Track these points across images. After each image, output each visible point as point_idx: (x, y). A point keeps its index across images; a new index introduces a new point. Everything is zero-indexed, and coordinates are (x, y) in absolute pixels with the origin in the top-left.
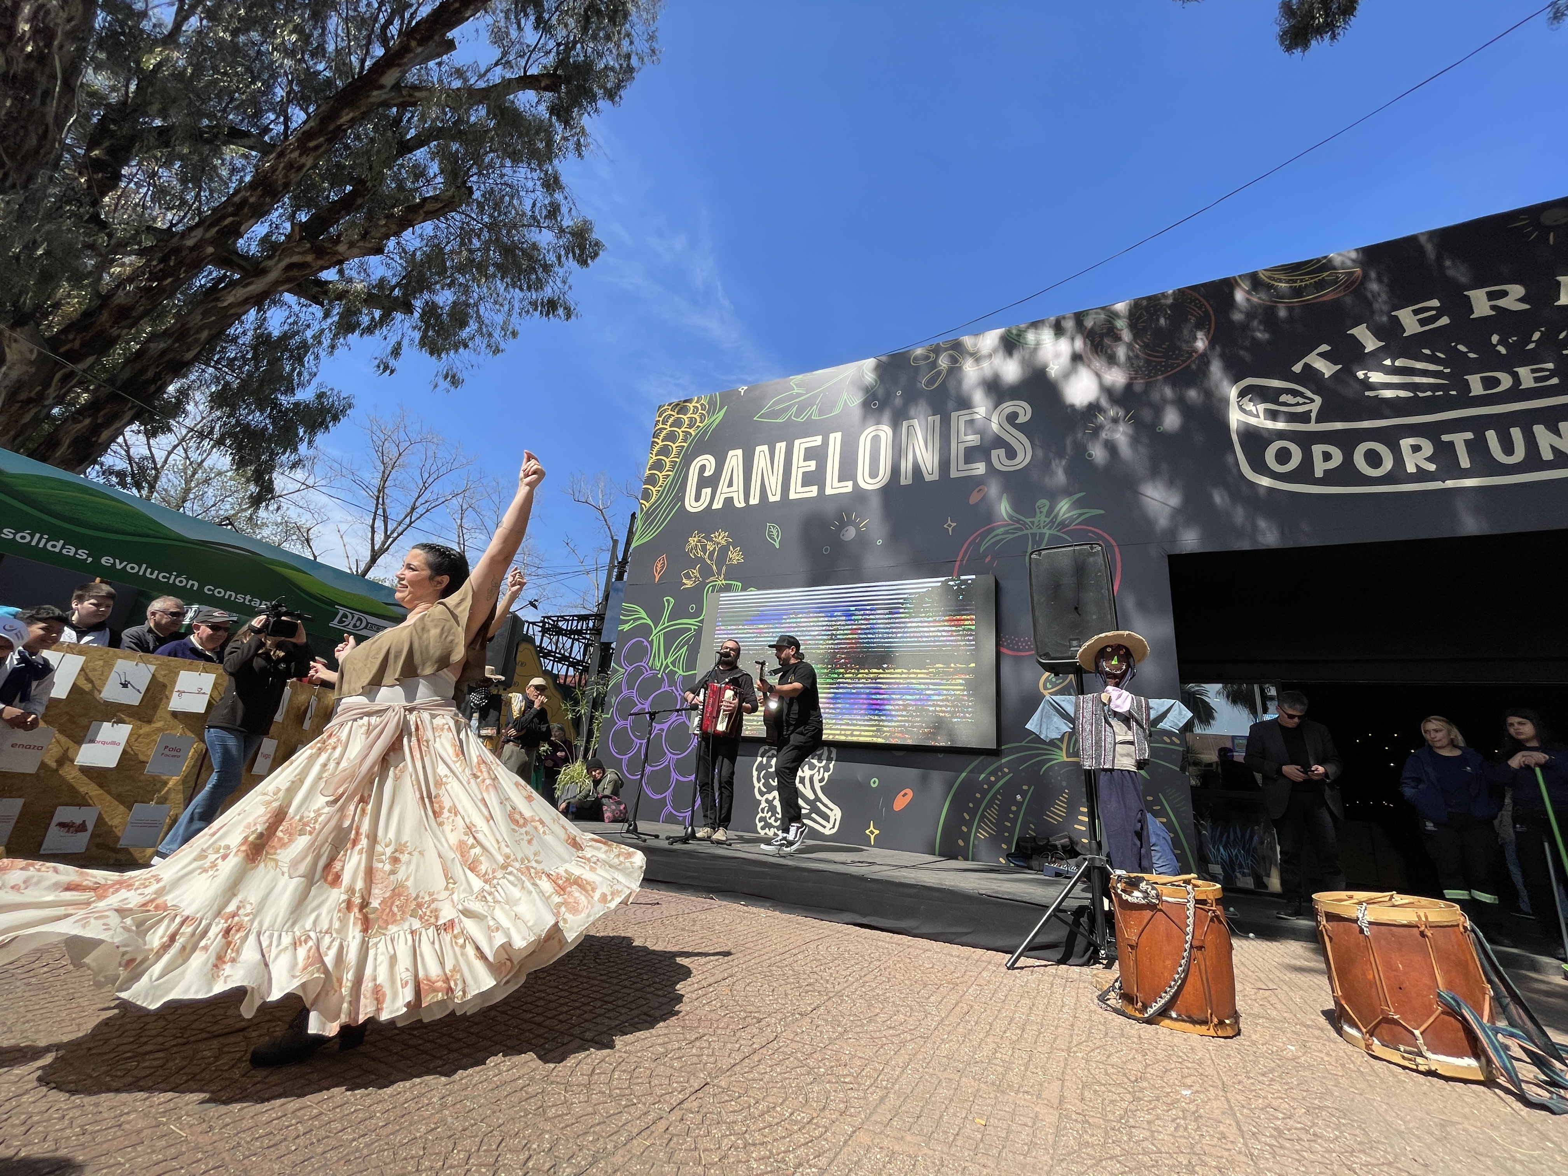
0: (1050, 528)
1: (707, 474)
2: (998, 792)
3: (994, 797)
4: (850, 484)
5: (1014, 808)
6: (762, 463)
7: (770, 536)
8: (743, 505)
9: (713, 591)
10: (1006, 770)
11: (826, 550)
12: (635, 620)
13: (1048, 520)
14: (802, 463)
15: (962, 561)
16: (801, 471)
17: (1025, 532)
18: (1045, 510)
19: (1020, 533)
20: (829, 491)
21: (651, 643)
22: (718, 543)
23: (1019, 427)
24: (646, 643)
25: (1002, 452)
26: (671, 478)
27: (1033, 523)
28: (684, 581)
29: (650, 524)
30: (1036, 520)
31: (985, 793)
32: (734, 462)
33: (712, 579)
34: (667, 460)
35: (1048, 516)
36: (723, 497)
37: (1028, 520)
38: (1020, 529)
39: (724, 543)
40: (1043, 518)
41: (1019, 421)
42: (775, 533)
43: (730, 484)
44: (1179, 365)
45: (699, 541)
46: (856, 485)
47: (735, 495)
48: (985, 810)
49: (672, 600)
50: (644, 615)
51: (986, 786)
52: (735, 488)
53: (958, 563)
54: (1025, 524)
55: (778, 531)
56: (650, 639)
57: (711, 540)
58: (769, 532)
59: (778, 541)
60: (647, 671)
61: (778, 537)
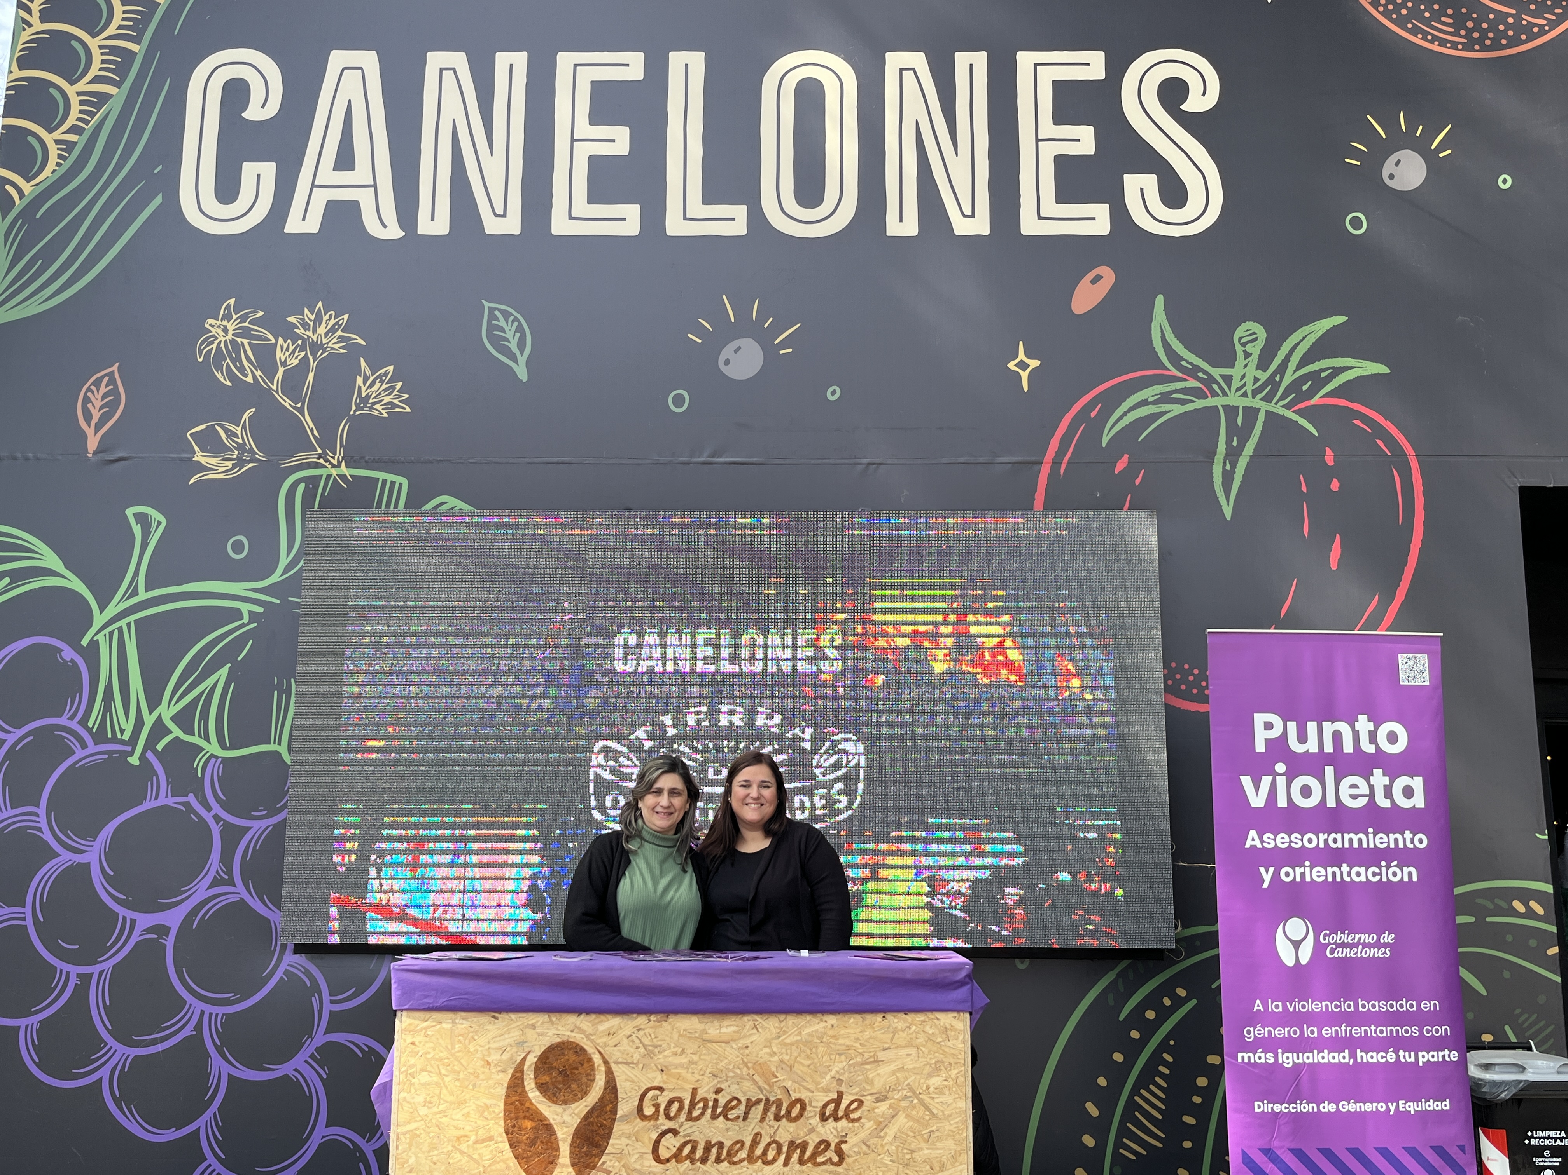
0: (1268, 399)
1: (254, 113)
2: (1163, 1046)
3: (1156, 1059)
4: (740, 212)
5: (1202, 1082)
6: (452, 109)
7: (496, 341)
8: (394, 232)
9: (307, 503)
10: (1182, 992)
11: (679, 400)
12: (18, 576)
13: (1263, 376)
14: (584, 129)
15: (1056, 463)
16: (583, 152)
17: (1210, 402)
18: (1255, 349)
19: (1199, 404)
20: (675, 226)
21: (92, 653)
22: (316, 347)
23: (1188, 121)
24: (68, 653)
25: (1150, 182)
26: (115, 106)
27: (1228, 379)
28: (200, 457)
29: (49, 255)
30: (1236, 372)
31: (1133, 1050)
32: (351, 85)
33: (302, 458)
34: (94, 44)
35: (1263, 365)
36: (321, 199)
37: (1216, 372)
38: (1198, 394)
39: (334, 345)
40: (1252, 371)
41: (1189, 106)
42: (510, 332)
43: (345, 161)
45: (245, 333)
46: (756, 217)
47: (365, 198)
48: (1135, 1091)
49: (156, 515)
50: (51, 560)
51: (1135, 1035)
52: (361, 174)
53: (1045, 470)
54: (1210, 380)
55: (520, 329)
56: (85, 642)
57: (288, 332)
58: (491, 328)
59: (522, 359)
60: (84, 746)
61: (521, 345)
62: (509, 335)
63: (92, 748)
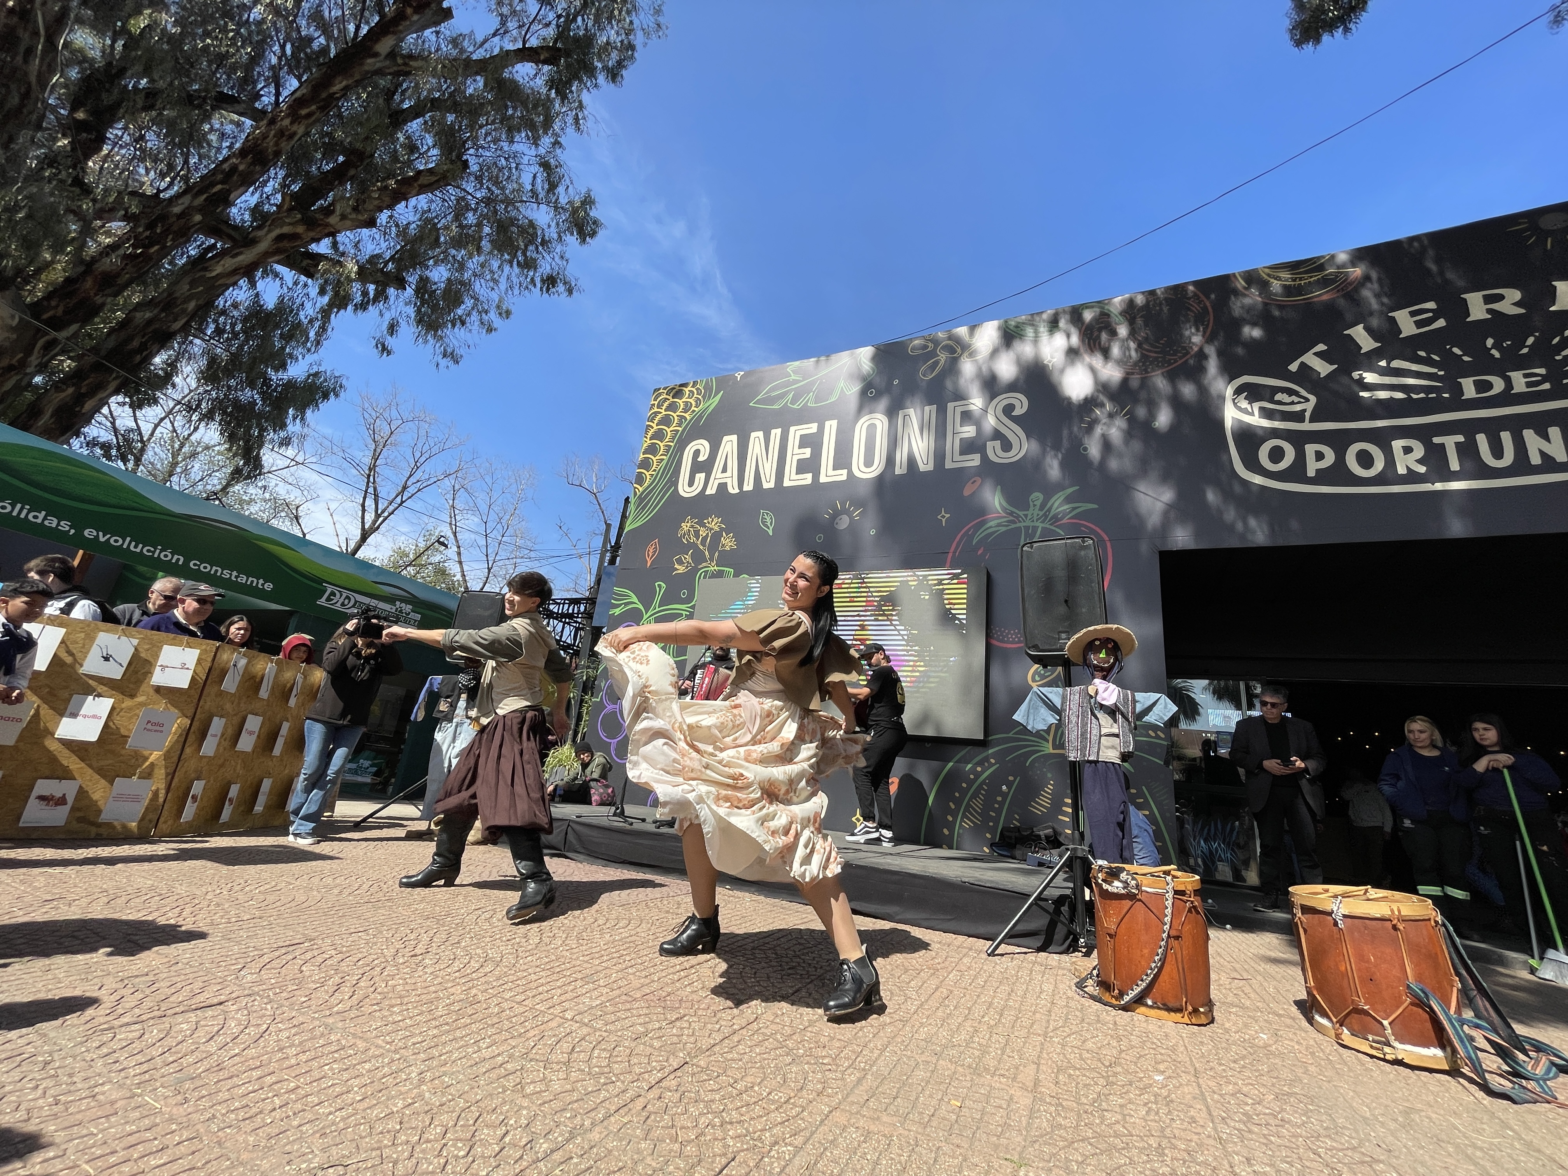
0: (1043, 522)
1: (701, 458)
2: (983, 782)
3: (980, 787)
4: (845, 472)
5: (999, 799)
6: (757, 450)
7: (764, 523)
8: (737, 491)
9: (705, 577)
10: (993, 761)
11: (820, 538)
12: (626, 604)
13: (1041, 513)
14: (797, 451)
15: (955, 552)
16: (796, 458)
17: (1018, 525)
18: (1038, 503)
19: (1013, 526)
20: (823, 479)
22: (711, 529)
23: (1015, 419)
25: (997, 444)
26: (665, 462)
27: (1026, 516)
28: (676, 566)
29: (643, 508)
30: (1029, 513)
31: (971, 783)
32: (728, 448)
33: (704, 564)
34: (661, 444)
35: (1041, 509)
36: (717, 482)
37: (1021, 513)
38: (1013, 522)
39: (716, 528)
40: (1036, 512)
41: (1016, 413)
42: (768, 520)
43: (724, 470)
44: (1176, 361)
45: (692, 527)
46: (850, 473)
47: (729, 481)
48: (970, 800)
49: (663, 585)
50: (635, 599)
51: (972, 777)
52: (729, 474)
53: (950, 555)
54: (1018, 516)
55: (771, 518)
57: (704, 525)
58: (763, 519)
59: (771, 529)
61: (771, 524)
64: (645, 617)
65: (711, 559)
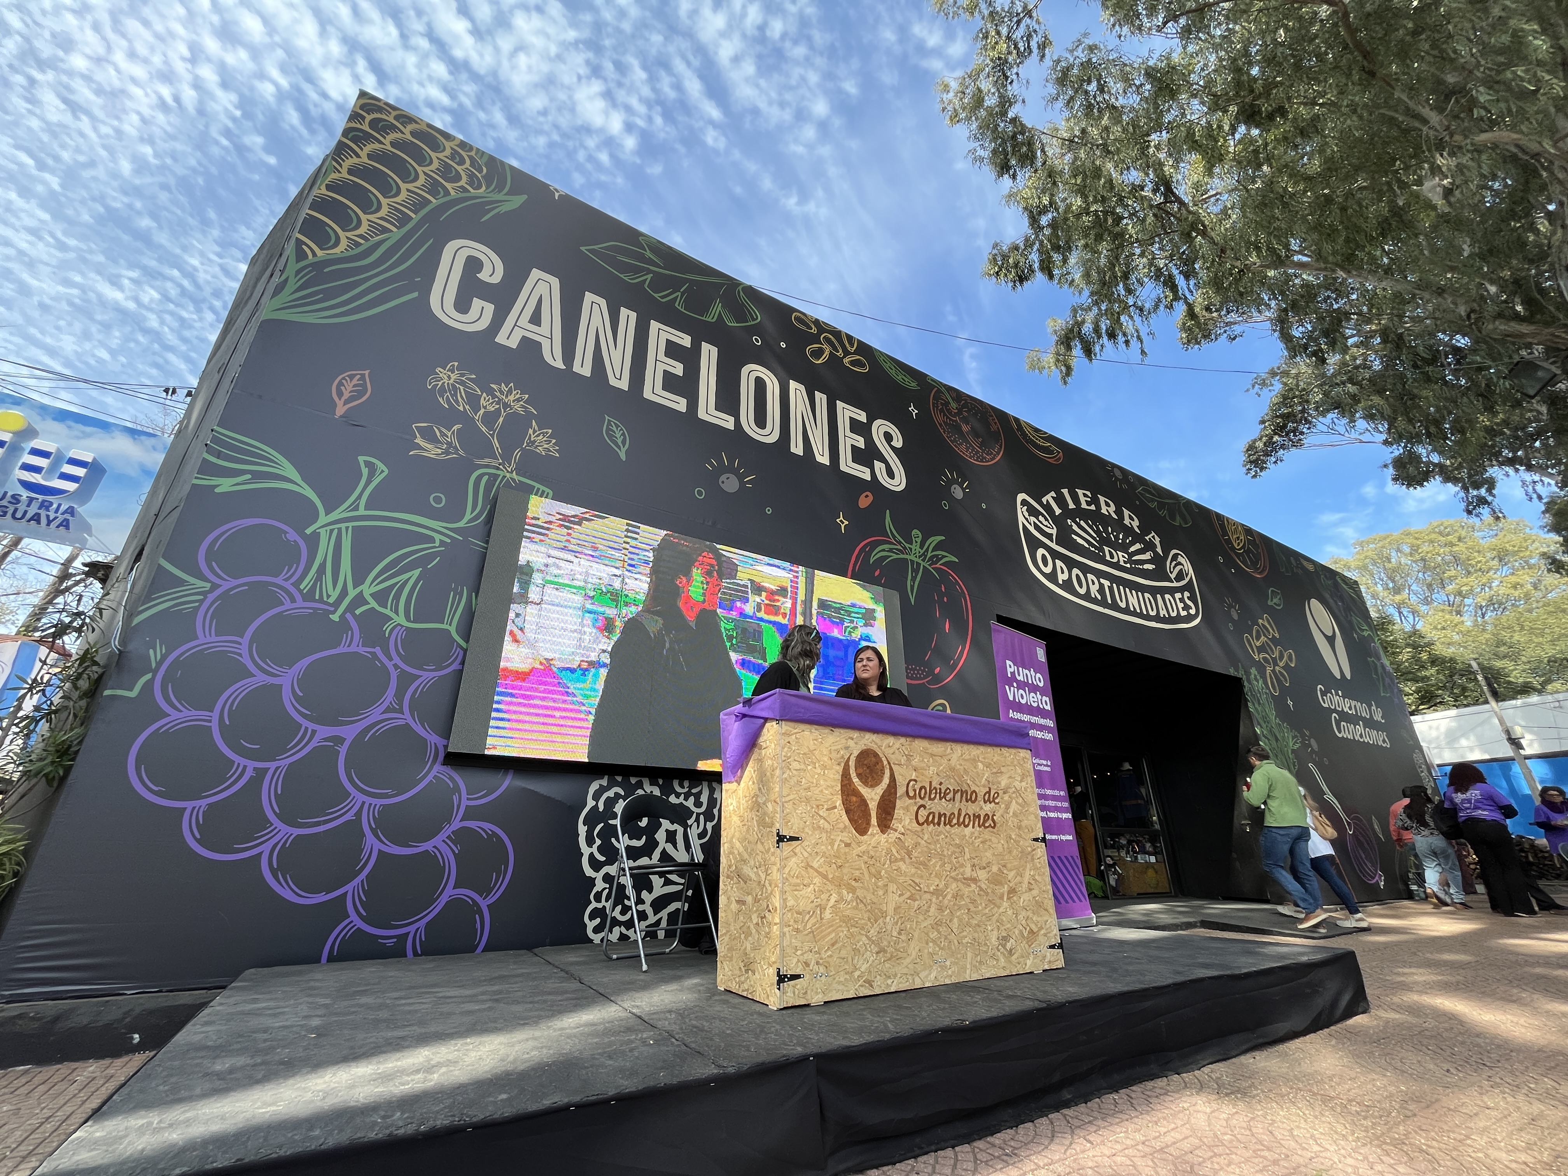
0: (923, 561)
1: (484, 277)
4: (731, 419)
6: (597, 323)
7: (610, 437)
8: (559, 364)
11: (700, 493)
12: (258, 476)
13: (922, 551)
14: (662, 357)
15: (854, 565)
16: (661, 367)
17: (905, 556)
18: (919, 540)
19: (902, 556)
20: (702, 415)
21: (313, 541)
22: (506, 406)
23: (894, 450)
24: (292, 535)
25: (883, 467)
26: (393, 237)
27: (911, 549)
28: (419, 440)
30: (913, 547)
32: (540, 290)
33: (486, 461)
35: (921, 547)
36: (519, 333)
38: (901, 552)
39: (517, 407)
40: (918, 549)
41: (894, 444)
42: (618, 434)
43: (536, 319)
46: (738, 423)
47: (545, 343)
49: (380, 465)
50: (290, 471)
52: (544, 329)
53: (851, 566)
54: (905, 548)
55: (623, 434)
56: (308, 531)
57: (491, 392)
58: (608, 430)
59: (624, 450)
60: (293, 601)
61: (624, 443)
62: (618, 435)
63: (300, 603)
64: (323, 519)
65: (507, 457)
